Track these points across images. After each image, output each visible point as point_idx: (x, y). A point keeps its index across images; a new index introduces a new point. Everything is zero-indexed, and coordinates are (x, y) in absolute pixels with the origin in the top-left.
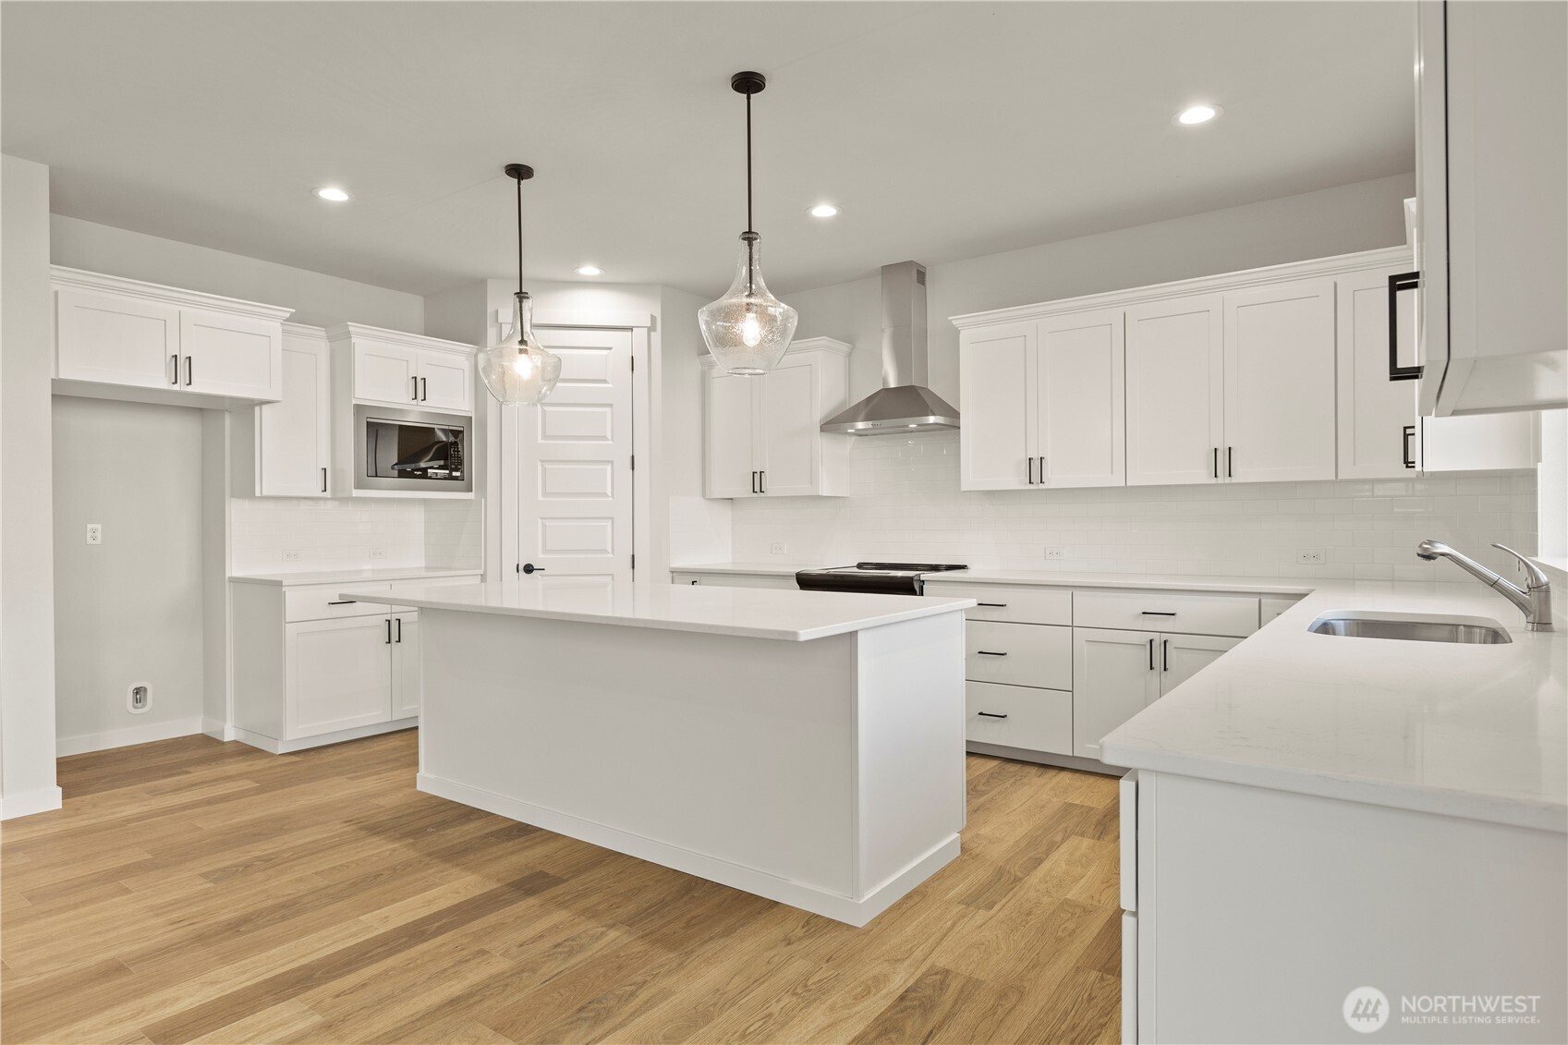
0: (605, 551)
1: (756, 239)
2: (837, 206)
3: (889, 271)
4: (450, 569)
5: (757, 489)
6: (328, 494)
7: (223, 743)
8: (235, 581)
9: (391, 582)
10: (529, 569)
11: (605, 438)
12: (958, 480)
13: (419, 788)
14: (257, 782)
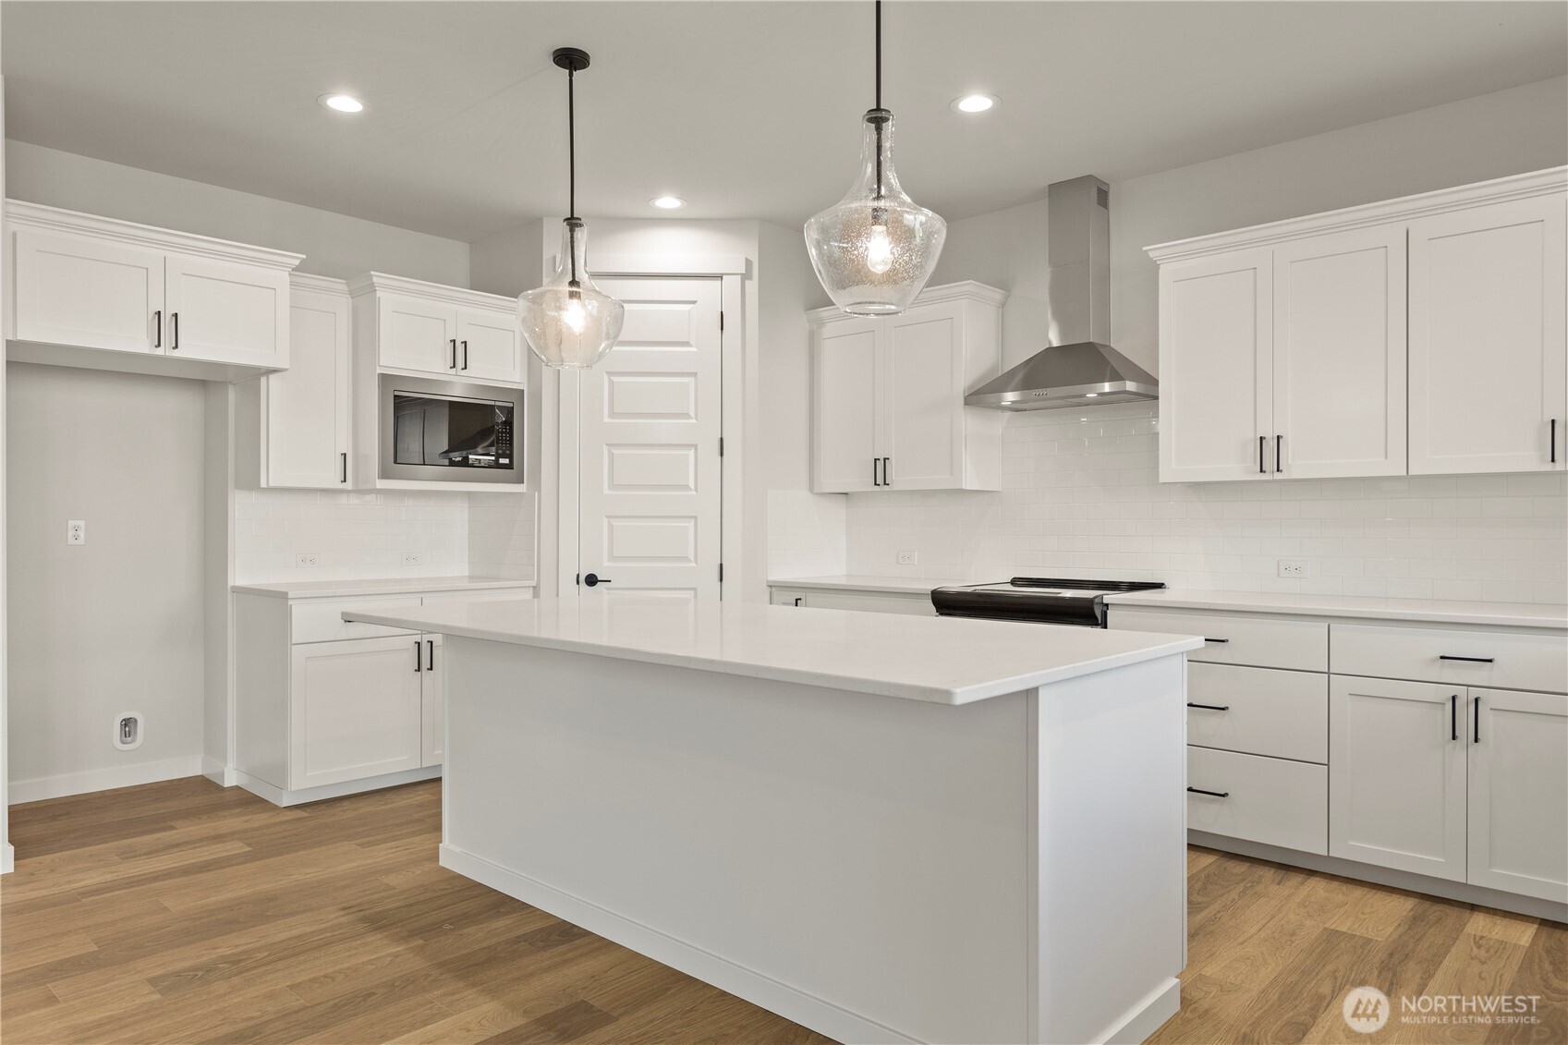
0: (686, 559)
1: (887, 120)
2: (995, 95)
3: (1058, 190)
4: (496, 579)
5: (880, 480)
6: (349, 485)
7: (223, 789)
8: (236, 590)
9: (422, 595)
10: (592, 580)
11: (687, 416)
12: (1156, 467)
13: (443, 862)
14: (249, 845)
